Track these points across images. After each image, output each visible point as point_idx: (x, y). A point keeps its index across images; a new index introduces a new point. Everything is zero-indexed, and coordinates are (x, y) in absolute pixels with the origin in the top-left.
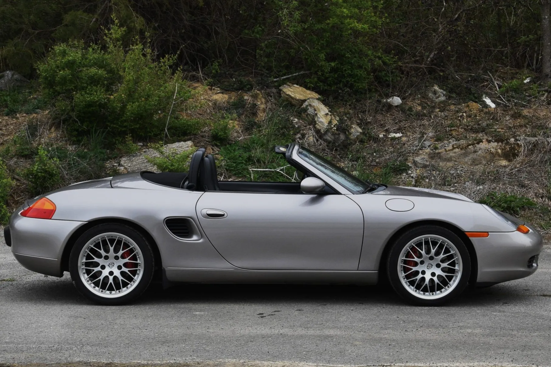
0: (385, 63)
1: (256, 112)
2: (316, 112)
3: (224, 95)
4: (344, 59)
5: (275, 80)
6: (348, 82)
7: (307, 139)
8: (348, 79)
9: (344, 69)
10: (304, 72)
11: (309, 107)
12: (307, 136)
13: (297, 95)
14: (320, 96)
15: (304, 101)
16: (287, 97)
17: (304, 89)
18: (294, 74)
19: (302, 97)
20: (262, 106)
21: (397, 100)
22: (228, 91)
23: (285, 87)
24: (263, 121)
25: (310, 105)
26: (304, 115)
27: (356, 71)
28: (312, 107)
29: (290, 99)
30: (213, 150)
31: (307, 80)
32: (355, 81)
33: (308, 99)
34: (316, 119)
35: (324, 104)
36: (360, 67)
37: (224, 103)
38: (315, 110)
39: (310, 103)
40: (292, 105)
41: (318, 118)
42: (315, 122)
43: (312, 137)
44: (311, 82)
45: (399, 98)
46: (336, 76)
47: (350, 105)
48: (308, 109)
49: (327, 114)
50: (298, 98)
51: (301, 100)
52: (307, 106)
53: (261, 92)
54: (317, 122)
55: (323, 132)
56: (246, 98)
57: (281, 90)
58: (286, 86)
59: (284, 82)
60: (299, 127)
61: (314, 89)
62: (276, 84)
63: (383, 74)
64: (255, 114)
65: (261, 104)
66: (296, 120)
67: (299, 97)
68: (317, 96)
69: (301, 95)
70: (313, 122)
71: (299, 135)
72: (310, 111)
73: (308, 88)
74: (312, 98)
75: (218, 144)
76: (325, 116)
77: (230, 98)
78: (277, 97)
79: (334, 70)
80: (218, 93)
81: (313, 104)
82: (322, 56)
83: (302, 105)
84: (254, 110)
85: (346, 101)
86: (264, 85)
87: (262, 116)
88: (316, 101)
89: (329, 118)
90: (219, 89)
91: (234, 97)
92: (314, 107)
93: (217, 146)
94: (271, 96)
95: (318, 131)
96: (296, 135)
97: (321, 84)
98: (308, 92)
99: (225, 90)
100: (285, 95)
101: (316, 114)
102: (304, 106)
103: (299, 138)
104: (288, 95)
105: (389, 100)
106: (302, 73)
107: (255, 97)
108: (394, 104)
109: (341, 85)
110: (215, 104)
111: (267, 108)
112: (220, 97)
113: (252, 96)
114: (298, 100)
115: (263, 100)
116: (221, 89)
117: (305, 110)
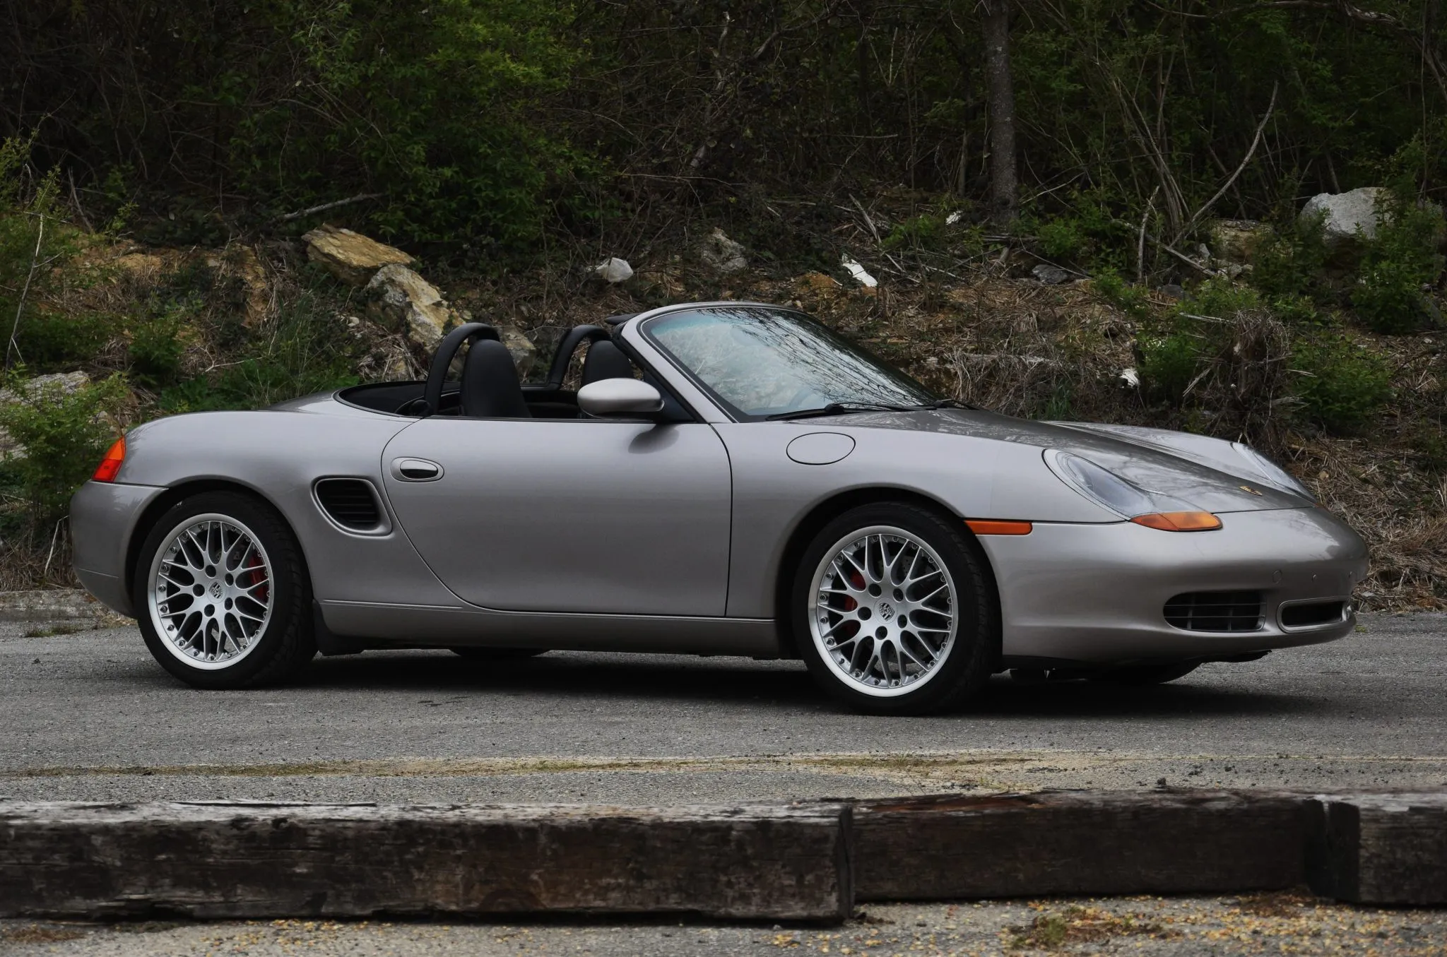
0: (578, 172)
1: (245, 300)
2: (408, 299)
3: (150, 258)
4: (474, 159)
5: (288, 216)
6: (486, 220)
7: (390, 368)
8: (488, 213)
9: (476, 185)
10: (365, 196)
11: (388, 287)
12: (389, 360)
13: (352, 255)
14: (414, 260)
15: (373, 270)
16: (325, 260)
17: (370, 241)
18: (340, 202)
19: (366, 261)
20: (259, 285)
21: (619, 268)
22: (159, 246)
23: (316, 235)
24: (265, 324)
25: (392, 282)
26: (374, 308)
27: (508, 191)
28: (396, 286)
29: (334, 267)
30: (139, 397)
31: (376, 216)
32: (504, 220)
33: (384, 265)
34: (409, 318)
35: (426, 279)
36: (517, 182)
37: (151, 277)
38: (406, 294)
39: (390, 275)
40: (341, 284)
41: (414, 313)
42: (408, 325)
43: (402, 363)
44: (386, 222)
45: (626, 263)
46: (454, 205)
47: (494, 283)
48: (387, 291)
49: (438, 304)
50: (355, 263)
51: (365, 269)
52: (383, 283)
53: (254, 250)
54: (414, 326)
55: (431, 352)
56: (212, 263)
57: (307, 243)
58: (321, 233)
59: (311, 223)
60: (364, 339)
61: (397, 241)
62: (293, 227)
63: (577, 201)
64: (240, 307)
65: (255, 279)
66: (355, 320)
67: (356, 259)
68: (406, 258)
69: (364, 255)
70: (401, 324)
71: (367, 360)
72: (393, 296)
73: (380, 239)
74: (394, 263)
75: (153, 382)
76: (432, 310)
77: (168, 265)
78: (296, 263)
79: (448, 190)
80: (132, 252)
81: (399, 278)
82: (418, 151)
83: (368, 281)
84: (236, 296)
85: (484, 272)
86: (260, 231)
87: (260, 312)
88: (405, 271)
89: (444, 313)
90: (131, 241)
91: (177, 263)
92: (400, 285)
93: (149, 386)
94: (280, 260)
95: (417, 349)
96: (358, 358)
97: (415, 226)
98: (381, 247)
99: (149, 246)
100: (320, 257)
101: (410, 305)
102: (374, 282)
103: (369, 366)
104: (328, 255)
105: (599, 268)
106: (360, 196)
107: (237, 260)
108: (612, 277)
109: (468, 230)
110: (127, 280)
111: (271, 289)
112: (140, 263)
113: (229, 259)
114: (356, 269)
115: (261, 270)
116: (139, 241)
117: (378, 294)
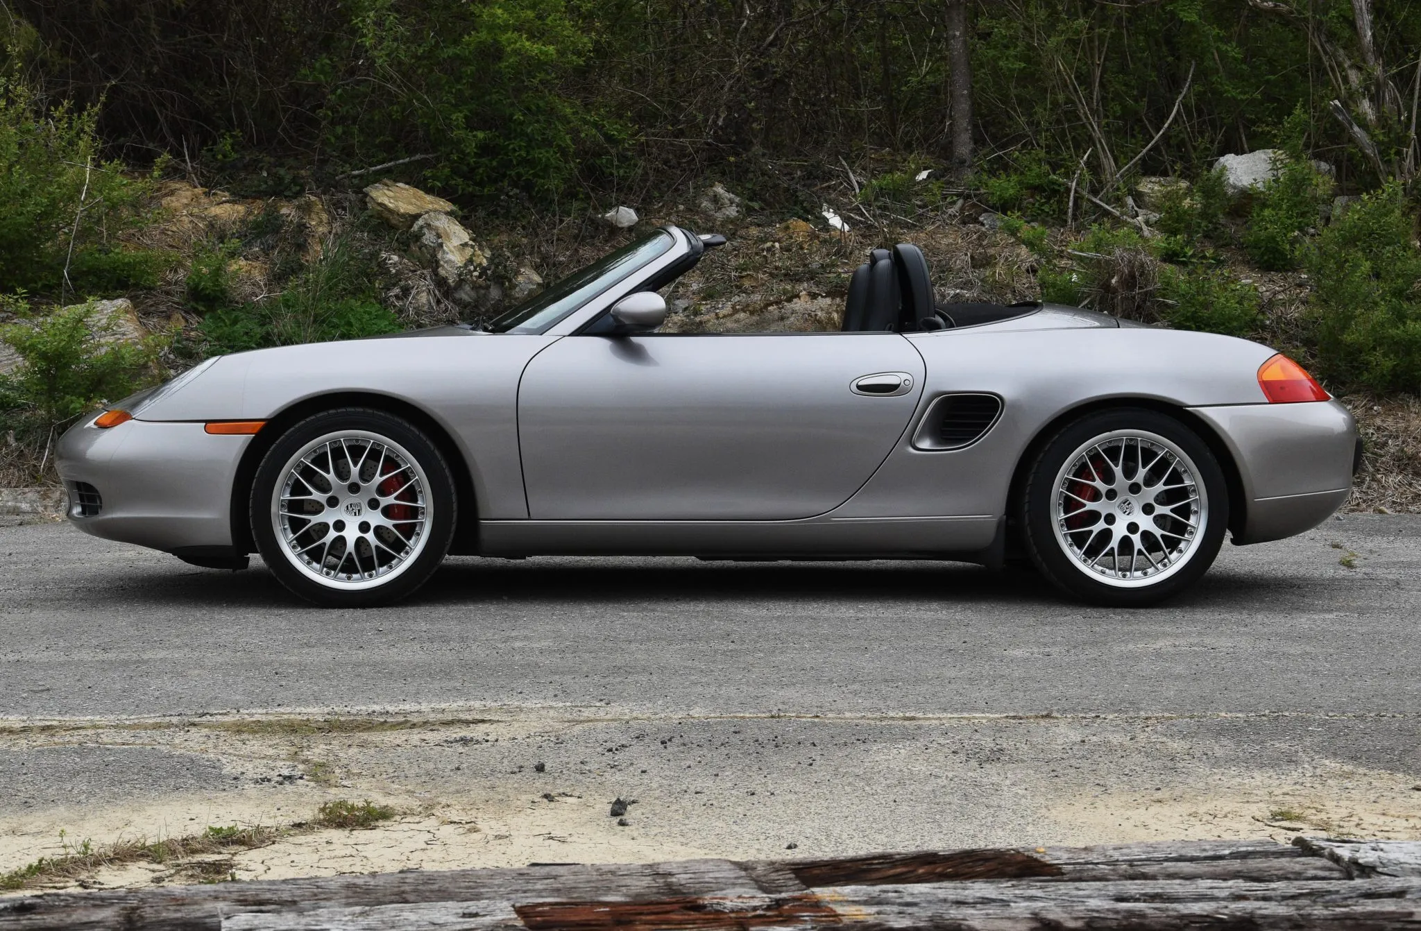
0: (609, 138)
1: (306, 240)
2: (440, 241)
3: (236, 206)
4: (512, 125)
5: (356, 172)
6: (519, 175)
7: (413, 298)
8: (521, 170)
9: (511, 146)
10: (423, 156)
11: (425, 230)
12: (414, 292)
13: (400, 204)
14: (454, 208)
15: (417, 217)
16: (379, 208)
17: (421, 193)
18: (401, 161)
19: (412, 210)
20: (321, 229)
21: (627, 215)
22: (247, 197)
23: (376, 188)
24: (321, 261)
25: (429, 226)
26: (414, 248)
27: (537, 151)
28: (432, 229)
29: (386, 214)
30: (187, 321)
31: (428, 173)
32: (536, 175)
33: (427, 212)
34: (439, 256)
35: (462, 224)
36: (547, 143)
37: (234, 223)
38: (439, 236)
39: (429, 221)
40: (393, 228)
41: (444, 252)
42: (437, 262)
43: (424, 294)
44: (434, 178)
45: (632, 211)
46: (494, 163)
47: (524, 228)
48: (424, 234)
49: (465, 245)
50: (402, 211)
51: (411, 216)
52: (422, 227)
53: (321, 199)
54: (442, 263)
55: (452, 284)
56: (284, 211)
57: (366, 195)
58: (380, 186)
59: (377, 178)
60: (398, 273)
61: (443, 192)
62: (356, 181)
63: (604, 161)
64: (301, 247)
65: (319, 223)
66: (395, 258)
67: (404, 207)
68: (449, 206)
69: (411, 204)
70: (433, 263)
71: (396, 291)
72: (429, 238)
73: (429, 191)
74: (435, 211)
75: (201, 308)
76: (459, 250)
77: (249, 213)
78: (356, 210)
79: (485, 149)
80: (225, 202)
81: (437, 223)
82: (458, 117)
83: (411, 226)
84: (300, 238)
85: (515, 218)
86: (327, 185)
87: (316, 251)
88: (443, 217)
89: (469, 251)
90: (227, 194)
91: (258, 209)
92: (436, 229)
93: (200, 314)
94: (344, 209)
95: (441, 282)
96: (389, 289)
97: (460, 180)
98: (429, 198)
99: (239, 196)
100: (375, 206)
101: (441, 245)
102: (416, 227)
103: (397, 297)
104: (381, 204)
105: (608, 215)
106: (418, 157)
107: (307, 209)
108: (621, 223)
109: (506, 183)
110: (211, 226)
111: (330, 233)
112: (226, 211)
113: (299, 207)
114: (403, 216)
115: (325, 216)
116: (233, 194)
117: (418, 237)
